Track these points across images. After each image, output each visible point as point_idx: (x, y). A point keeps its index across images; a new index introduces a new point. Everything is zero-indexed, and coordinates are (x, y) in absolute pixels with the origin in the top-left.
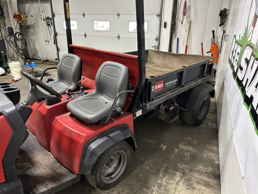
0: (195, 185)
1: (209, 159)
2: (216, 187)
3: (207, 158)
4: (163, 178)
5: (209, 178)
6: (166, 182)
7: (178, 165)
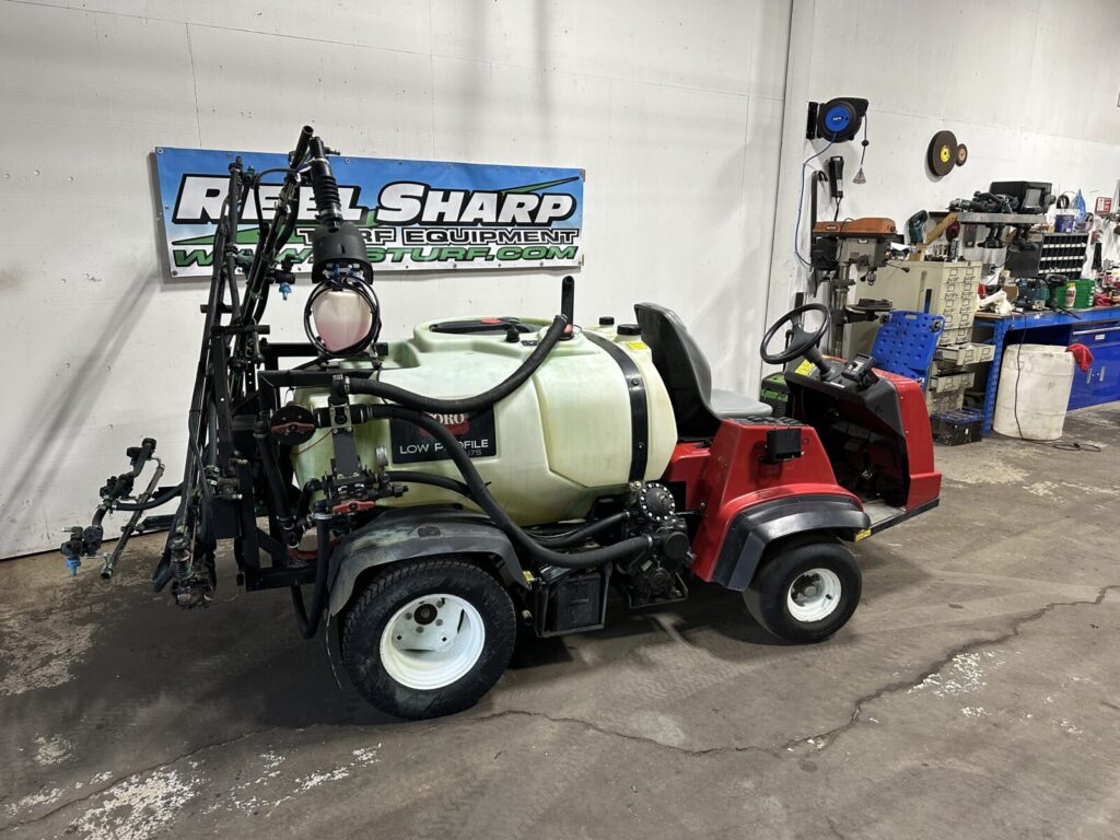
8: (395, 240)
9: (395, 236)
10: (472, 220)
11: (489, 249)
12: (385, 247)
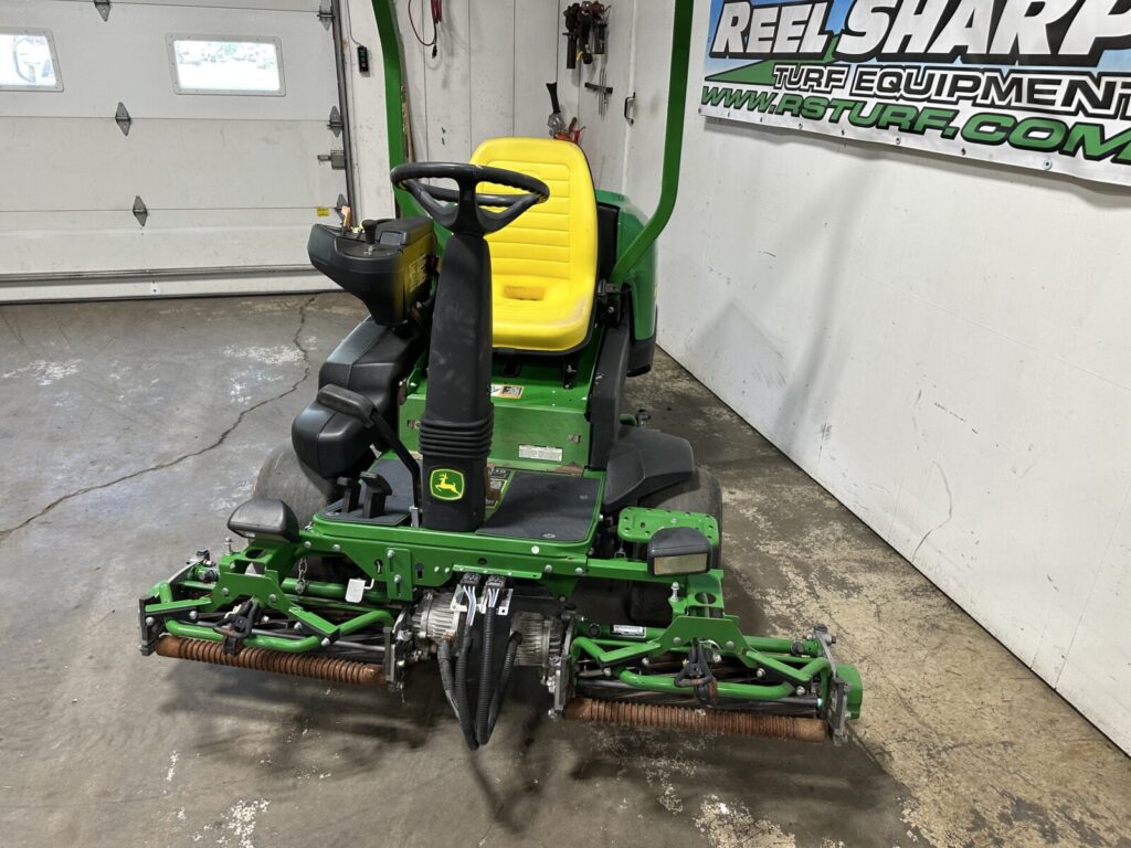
0: (850, 579)
1: (808, 504)
2: (892, 560)
3: (800, 503)
4: (768, 598)
5: (858, 549)
6: (789, 606)
7: (761, 548)
8: (843, 87)
9: (846, 79)
10: (948, 51)
11: (957, 112)
12: (830, 97)
